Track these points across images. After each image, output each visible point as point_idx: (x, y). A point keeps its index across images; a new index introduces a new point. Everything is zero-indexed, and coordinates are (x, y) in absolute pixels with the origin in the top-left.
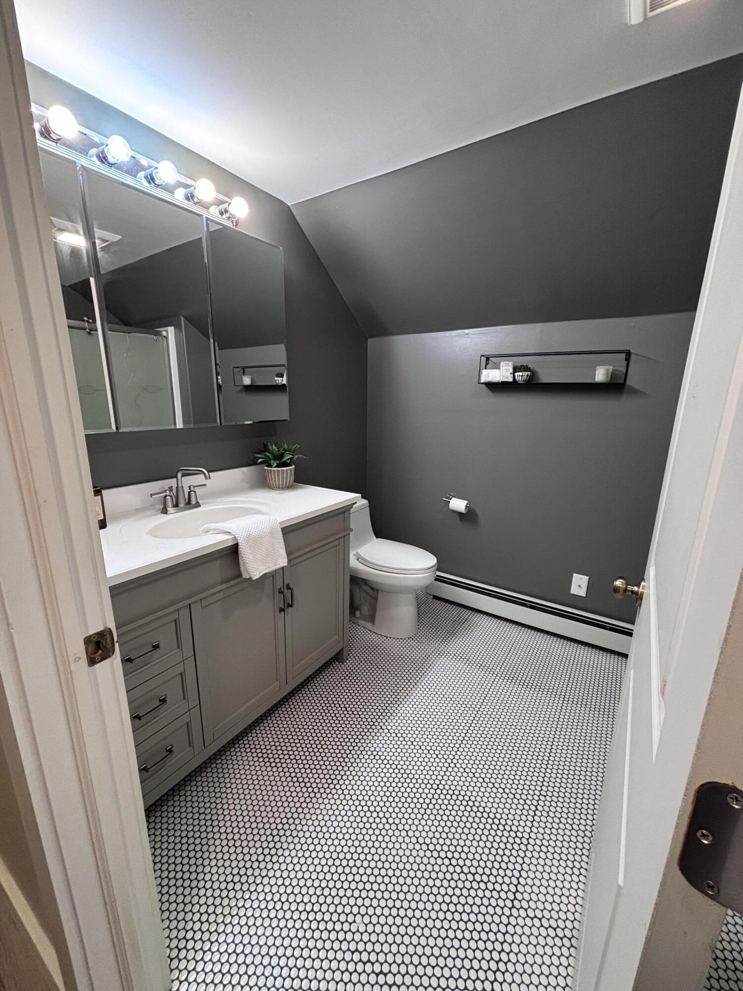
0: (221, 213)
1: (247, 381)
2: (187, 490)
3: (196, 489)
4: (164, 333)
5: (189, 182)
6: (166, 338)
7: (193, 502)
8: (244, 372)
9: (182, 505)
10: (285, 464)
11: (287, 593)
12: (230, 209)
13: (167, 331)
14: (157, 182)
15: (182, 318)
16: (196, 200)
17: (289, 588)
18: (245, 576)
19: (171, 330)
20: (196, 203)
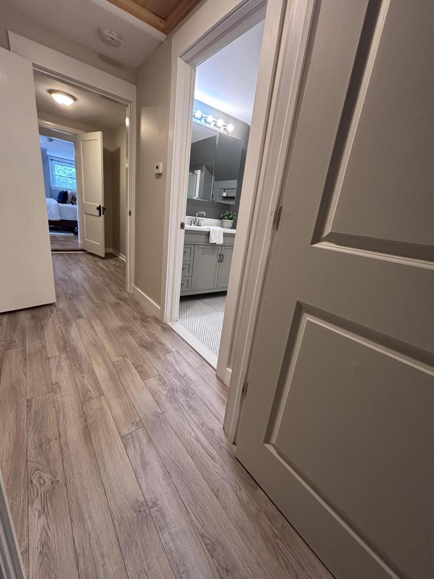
0: (224, 129)
1: (225, 195)
2: (198, 220)
3: (201, 221)
4: (196, 173)
5: (216, 120)
6: (197, 174)
7: (199, 224)
8: (224, 191)
9: (196, 224)
10: (230, 219)
11: (222, 257)
12: (227, 128)
13: (197, 172)
14: (207, 121)
15: (204, 167)
16: (217, 126)
17: (222, 255)
18: (210, 242)
19: (199, 171)
20: (217, 127)
